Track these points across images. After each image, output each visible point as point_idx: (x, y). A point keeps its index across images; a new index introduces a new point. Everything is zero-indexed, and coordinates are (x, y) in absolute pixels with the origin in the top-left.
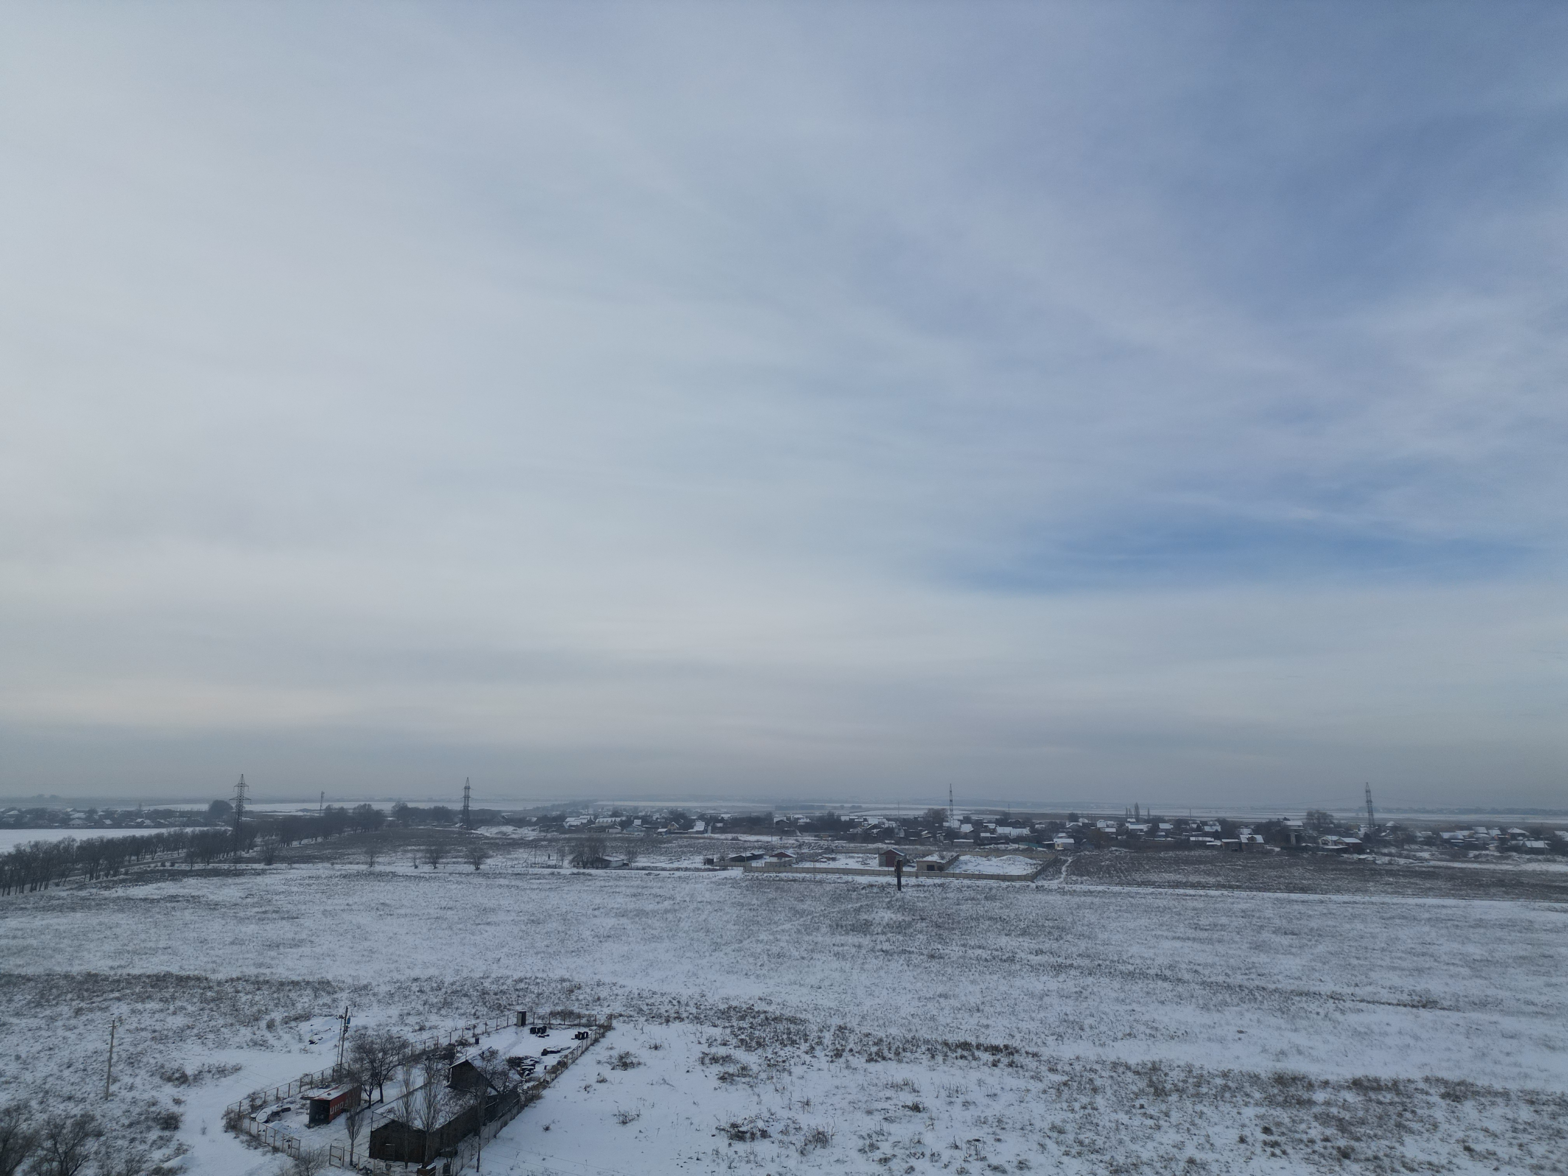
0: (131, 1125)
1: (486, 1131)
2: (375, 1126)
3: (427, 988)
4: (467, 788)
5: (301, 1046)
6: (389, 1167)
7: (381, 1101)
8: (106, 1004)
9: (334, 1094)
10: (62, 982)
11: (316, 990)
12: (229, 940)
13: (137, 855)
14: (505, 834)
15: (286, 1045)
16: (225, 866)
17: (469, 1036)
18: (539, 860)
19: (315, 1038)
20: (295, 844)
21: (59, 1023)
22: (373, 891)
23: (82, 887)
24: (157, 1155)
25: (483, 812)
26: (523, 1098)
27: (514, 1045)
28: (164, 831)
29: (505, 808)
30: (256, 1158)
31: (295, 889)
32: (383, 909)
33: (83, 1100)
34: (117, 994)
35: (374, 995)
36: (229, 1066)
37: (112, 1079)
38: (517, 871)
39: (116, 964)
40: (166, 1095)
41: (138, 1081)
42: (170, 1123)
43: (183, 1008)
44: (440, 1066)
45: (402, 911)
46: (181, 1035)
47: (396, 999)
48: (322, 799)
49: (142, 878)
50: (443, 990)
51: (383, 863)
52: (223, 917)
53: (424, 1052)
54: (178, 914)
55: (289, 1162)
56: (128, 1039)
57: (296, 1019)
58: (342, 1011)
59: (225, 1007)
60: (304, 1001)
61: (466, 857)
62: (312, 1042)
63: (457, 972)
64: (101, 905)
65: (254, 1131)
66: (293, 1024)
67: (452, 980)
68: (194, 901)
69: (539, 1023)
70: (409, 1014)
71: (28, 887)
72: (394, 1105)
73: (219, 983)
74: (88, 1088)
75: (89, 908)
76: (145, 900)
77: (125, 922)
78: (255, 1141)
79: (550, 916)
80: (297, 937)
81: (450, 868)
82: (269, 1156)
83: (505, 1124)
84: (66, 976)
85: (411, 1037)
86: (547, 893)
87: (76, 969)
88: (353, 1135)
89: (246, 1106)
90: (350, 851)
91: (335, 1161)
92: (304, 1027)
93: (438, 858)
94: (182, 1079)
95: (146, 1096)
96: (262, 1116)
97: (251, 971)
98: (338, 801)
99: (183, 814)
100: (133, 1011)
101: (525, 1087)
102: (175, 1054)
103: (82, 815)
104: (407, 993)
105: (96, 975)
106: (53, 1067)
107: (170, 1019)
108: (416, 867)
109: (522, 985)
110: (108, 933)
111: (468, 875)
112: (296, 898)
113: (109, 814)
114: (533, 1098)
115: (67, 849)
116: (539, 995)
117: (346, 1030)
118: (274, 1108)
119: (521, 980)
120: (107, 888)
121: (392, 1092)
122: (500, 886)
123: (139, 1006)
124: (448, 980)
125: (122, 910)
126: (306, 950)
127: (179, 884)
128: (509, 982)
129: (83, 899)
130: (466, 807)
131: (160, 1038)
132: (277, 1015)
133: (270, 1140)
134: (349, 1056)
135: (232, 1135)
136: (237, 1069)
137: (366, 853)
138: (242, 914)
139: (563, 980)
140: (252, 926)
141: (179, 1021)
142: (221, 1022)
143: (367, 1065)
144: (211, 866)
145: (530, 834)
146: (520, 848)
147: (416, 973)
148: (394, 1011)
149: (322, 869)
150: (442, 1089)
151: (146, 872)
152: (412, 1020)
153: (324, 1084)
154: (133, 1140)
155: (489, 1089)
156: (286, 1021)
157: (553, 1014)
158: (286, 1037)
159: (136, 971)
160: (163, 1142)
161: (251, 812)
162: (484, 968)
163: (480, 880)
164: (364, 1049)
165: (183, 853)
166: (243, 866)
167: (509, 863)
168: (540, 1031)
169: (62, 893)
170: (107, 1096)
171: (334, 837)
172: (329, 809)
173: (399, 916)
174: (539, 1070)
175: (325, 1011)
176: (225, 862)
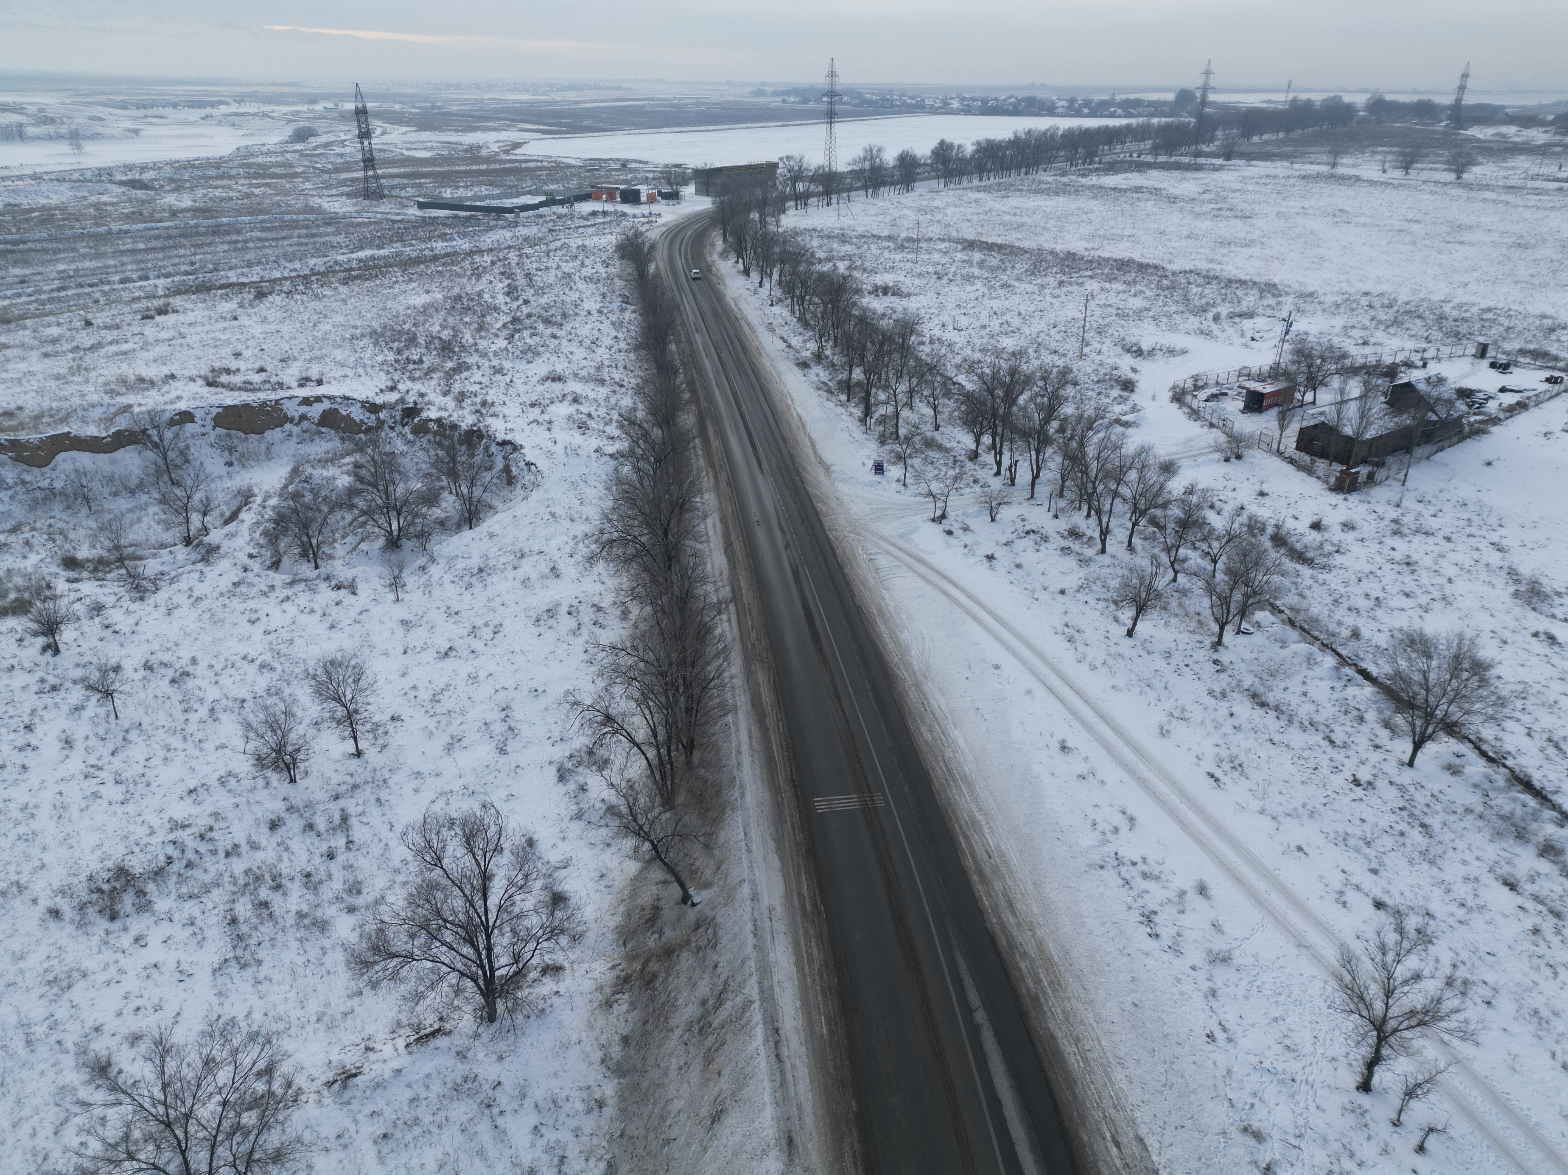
0: (1098, 382)
1: (1418, 452)
2: (1305, 424)
3: (1377, 303)
4: (1465, 76)
5: (1243, 341)
6: (1313, 462)
7: (1314, 403)
8: (1081, 280)
9: (1269, 389)
10: (1049, 257)
11: (1261, 291)
12: (1185, 234)
13: (1109, 144)
14: (1503, 136)
15: (1229, 338)
16: (1186, 160)
17: (1416, 359)
18: (1545, 170)
19: (1257, 336)
20: (1255, 139)
21: (1047, 291)
22: (1332, 195)
23: (1064, 174)
24: (1117, 409)
25: (1480, 107)
26: (1467, 429)
27: (1467, 375)
28: (1133, 121)
29: (1512, 102)
30: (1194, 428)
31: (1250, 187)
32: (1340, 216)
33: (1064, 355)
34: (1090, 273)
35: (1320, 303)
36: (1177, 348)
37: (1085, 343)
38: (1510, 183)
39: (1090, 246)
40: (1126, 363)
41: (1104, 348)
42: (1128, 386)
43: (1142, 292)
44: (1379, 382)
45: (1361, 220)
46: (1139, 314)
47: (1342, 310)
48: (1288, 89)
49: (1113, 168)
50: (1395, 309)
51: (1347, 165)
52: (1181, 209)
53: (1364, 366)
54: (1142, 204)
55: (1223, 438)
56: (1098, 312)
57: (1240, 316)
58: (1285, 315)
59: (1178, 295)
60: (1250, 300)
61: (1447, 162)
62: (1253, 339)
63: (1414, 291)
64: (1078, 191)
65: (1195, 406)
66: (1237, 320)
67: (1406, 299)
68: (1156, 192)
69: (1503, 359)
70: (1353, 327)
71: (1023, 170)
72: (1326, 409)
73: (1174, 274)
74: (1068, 346)
75: (1070, 193)
76: (1114, 189)
77: (1098, 208)
78: (1195, 414)
79: (1544, 241)
80: (1249, 237)
81: (1425, 175)
82: (1206, 429)
83: (1442, 449)
84: (1052, 252)
85: (1353, 350)
86: (1547, 213)
87: (1059, 247)
88: (1282, 428)
89: (1189, 384)
90: (1312, 150)
91: (1264, 446)
92: (1247, 324)
93: (1411, 162)
94: (1139, 353)
95: (1111, 361)
96: (1203, 395)
97: (1203, 266)
98: (1306, 91)
99: (1151, 104)
100: (1102, 289)
101: (1472, 419)
102: (1133, 330)
103: (1065, 104)
104: (1354, 306)
105: (1074, 254)
106: (1043, 326)
107: (1131, 300)
108: (1384, 172)
109: (1490, 316)
110: (1084, 217)
111: (1445, 184)
112: (1251, 197)
113: (1087, 103)
114: (1478, 431)
115: (1053, 136)
116: (1508, 329)
117: (1287, 333)
118: (1214, 391)
119: (1489, 310)
120: (1084, 176)
121: (1325, 397)
122: (1485, 200)
123: (1107, 285)
124: (1403, 298)
125: (1095, 197)
126: (1256, 250)
127: (1144, 176)
128: (1475, 310)
129: (1065, 185)
130: (1458, 100)
131: (1122, 315)
132: (1224, 310)
133: (1208, 417)
134: (1286, 359)
135: (1176, 405)
136: (1184, 352)
137: (1330, 152)
138: (1198, 210)
139: (1544, 316)
140: (1207, 223)
141: (1137, 303)
142: (1173, 308)
143: (1303, 368)
144: (1173, 159)
145: (1538, 136)
146: (1521, 154)
147: (1368, 287)
148: (1339, 322)
149: (1280, 168)
150: (1378, 405)
151: (1116, 162)
152: (1356, 333)
153: (1260, 378)
154: (1099, 394)
155: (1430, 414)
156: (1231, 316)
157: (1522, 352)
158: (1230, 331)
159: (1106, 255)
160: (1121, 400)
161: (1215, 103)
162: (1447, 291)
163: (1460, 191)
164: (1303, 353)
165: (1149, 144)
166: (1201, 161)
167: (1502, 173)
168: (1503, 367)
169: (1047, 177)
170: (1081, 356)
171: (1297, 133)
172: (1294, 100)
173: (1357, 225)
174: (1492, 407)
175: (1269, 312)
176: (1186, 155)
